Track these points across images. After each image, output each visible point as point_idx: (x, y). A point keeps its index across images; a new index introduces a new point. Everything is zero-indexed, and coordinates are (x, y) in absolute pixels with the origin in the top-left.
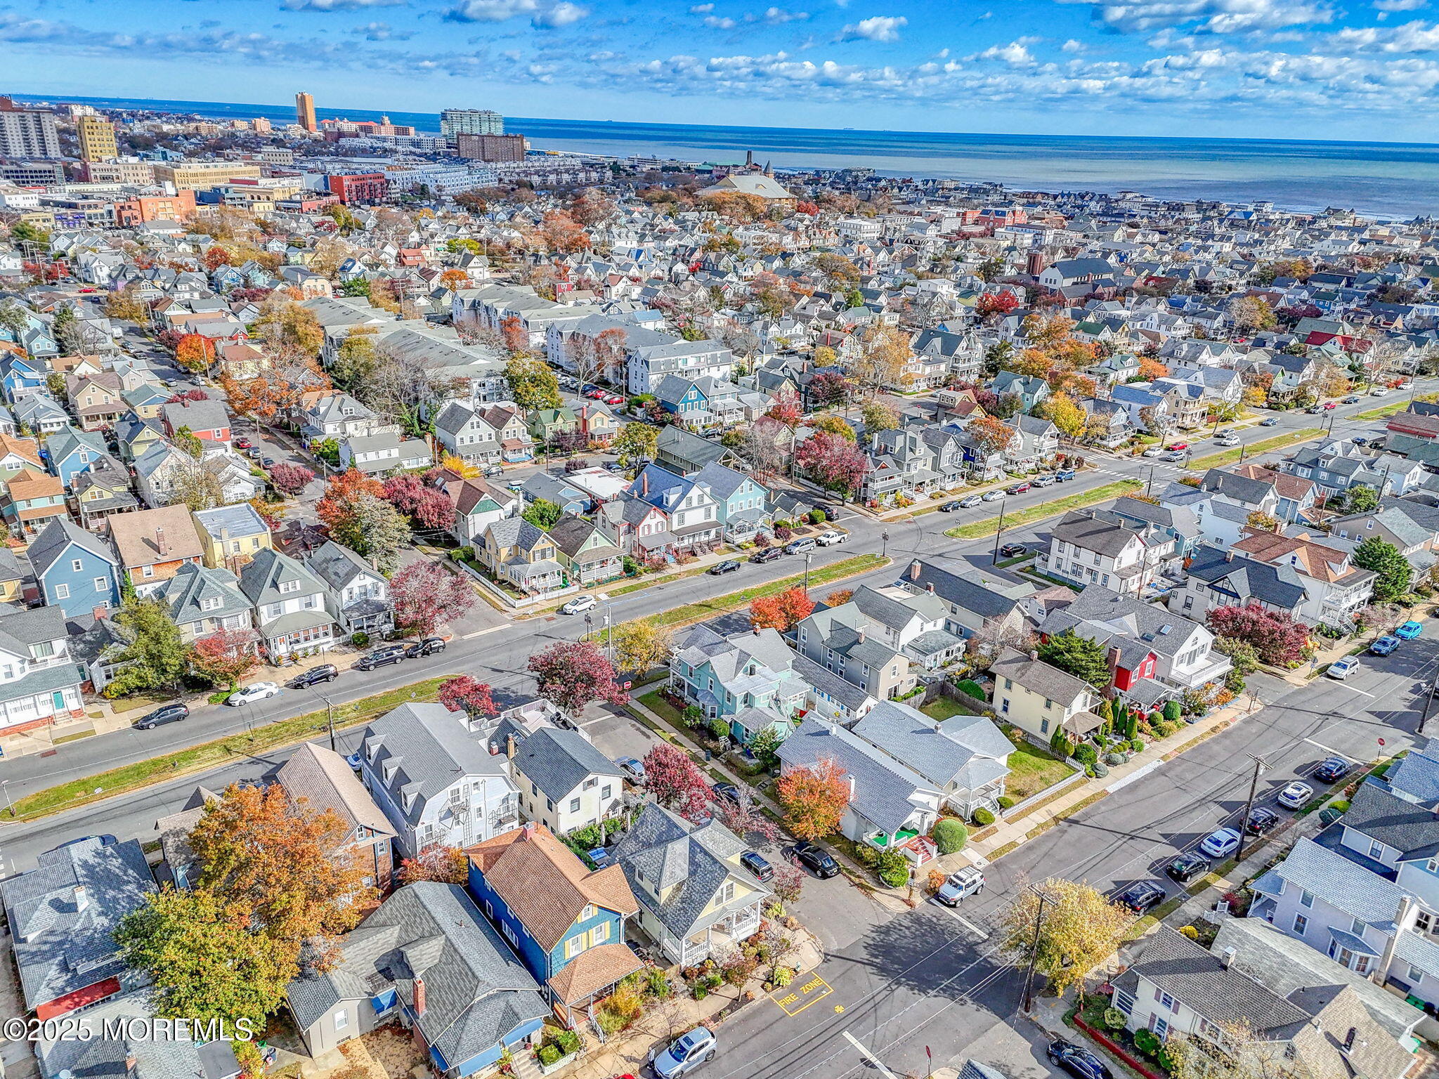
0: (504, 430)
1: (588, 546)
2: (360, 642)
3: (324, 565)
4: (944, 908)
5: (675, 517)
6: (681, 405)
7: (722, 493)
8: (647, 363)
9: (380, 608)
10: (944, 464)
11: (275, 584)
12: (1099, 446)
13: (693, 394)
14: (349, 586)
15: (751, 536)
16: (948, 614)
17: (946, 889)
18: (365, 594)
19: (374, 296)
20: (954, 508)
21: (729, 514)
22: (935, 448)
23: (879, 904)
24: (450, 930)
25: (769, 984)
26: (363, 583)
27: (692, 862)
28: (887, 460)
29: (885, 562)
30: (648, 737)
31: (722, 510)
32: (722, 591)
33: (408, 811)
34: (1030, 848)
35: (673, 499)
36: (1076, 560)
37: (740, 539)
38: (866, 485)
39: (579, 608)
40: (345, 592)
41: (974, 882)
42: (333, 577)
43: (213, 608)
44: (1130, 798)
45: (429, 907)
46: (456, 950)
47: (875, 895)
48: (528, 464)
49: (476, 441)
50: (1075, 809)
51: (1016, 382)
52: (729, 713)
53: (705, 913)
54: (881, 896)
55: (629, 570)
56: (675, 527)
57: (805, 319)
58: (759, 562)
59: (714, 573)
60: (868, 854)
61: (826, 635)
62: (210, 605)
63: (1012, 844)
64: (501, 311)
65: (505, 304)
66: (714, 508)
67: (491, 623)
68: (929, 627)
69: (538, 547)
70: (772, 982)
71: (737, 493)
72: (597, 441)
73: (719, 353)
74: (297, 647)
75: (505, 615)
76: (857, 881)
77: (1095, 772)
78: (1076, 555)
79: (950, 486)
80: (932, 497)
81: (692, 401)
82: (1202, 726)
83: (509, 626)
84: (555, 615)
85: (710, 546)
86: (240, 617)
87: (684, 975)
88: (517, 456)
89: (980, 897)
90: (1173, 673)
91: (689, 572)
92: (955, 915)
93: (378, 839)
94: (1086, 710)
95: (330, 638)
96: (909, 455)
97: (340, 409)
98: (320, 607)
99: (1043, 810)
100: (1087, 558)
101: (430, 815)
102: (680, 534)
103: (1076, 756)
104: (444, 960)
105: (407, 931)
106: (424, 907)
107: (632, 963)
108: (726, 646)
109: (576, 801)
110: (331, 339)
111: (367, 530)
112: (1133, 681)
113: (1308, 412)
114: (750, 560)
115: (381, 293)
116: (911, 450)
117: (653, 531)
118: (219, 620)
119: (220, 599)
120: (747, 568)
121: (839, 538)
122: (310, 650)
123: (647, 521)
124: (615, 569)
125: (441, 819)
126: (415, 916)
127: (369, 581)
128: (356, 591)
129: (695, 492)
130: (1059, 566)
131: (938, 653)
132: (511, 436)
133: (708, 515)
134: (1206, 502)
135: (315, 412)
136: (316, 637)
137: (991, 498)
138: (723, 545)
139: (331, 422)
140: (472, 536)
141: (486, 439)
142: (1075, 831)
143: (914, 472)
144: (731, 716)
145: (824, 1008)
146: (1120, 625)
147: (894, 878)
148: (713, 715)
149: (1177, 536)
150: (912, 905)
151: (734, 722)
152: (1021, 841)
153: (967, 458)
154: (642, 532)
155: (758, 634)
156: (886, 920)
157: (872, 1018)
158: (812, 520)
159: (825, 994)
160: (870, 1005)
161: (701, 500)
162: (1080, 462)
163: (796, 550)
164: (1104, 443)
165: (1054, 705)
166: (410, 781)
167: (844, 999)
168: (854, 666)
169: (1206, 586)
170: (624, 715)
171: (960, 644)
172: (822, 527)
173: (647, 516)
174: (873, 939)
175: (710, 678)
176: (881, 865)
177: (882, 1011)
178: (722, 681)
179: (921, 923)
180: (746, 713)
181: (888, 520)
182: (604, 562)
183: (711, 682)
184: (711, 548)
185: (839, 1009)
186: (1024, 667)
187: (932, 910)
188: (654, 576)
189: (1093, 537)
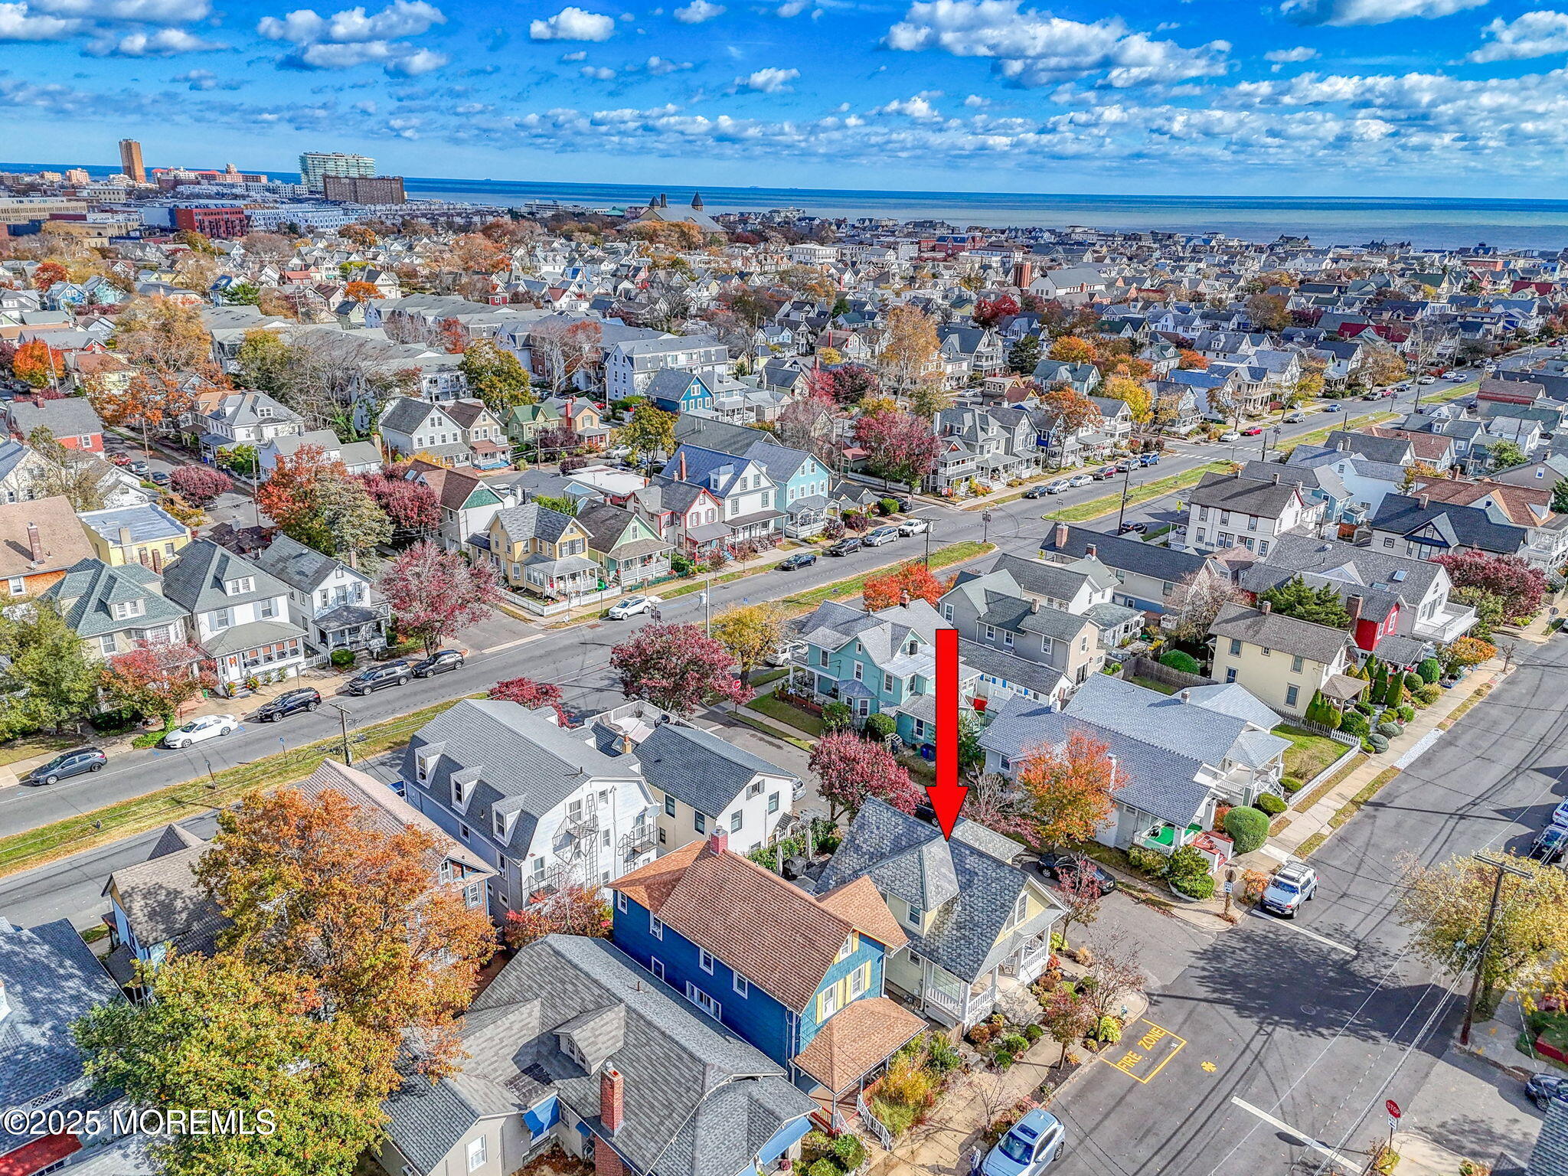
0: (473, 429)
1: (626, 539)
2: (341, 663)
3: (280, 565)
4: (1275, 920)
5: (728, 503)
6: (683, 402)
7: (780, 476)
8: (631, 360)
9: (367, 616)
10: (1018, 448)
11: (218, 583)
12: (1169, 434)
13: (696, 389)
14: (322, 586)
15: (818, 527)
16: (1117, 582)
17: (1272, 894)
18: (344, 598)
19: (265, 306)
20: (1042, 494)
21: (790, 501)
22: (1008, 428)
23: (1186, 923)
24: (630, 998)
25: (1092, 1042)
26: (340, 582)
27: (960, 869)
28: (956, 441)
29: (989, 548)
30: (779, 747)
31: (781, 497)
32: (805, 586)
33: (505, 840)
34: (1342, 840)
35: (723, 480)
36: (1224, 529)
37: (805, 532)
38: (935, 472)
39: (631, 610)
40: (317, 595)
41: (1309, 882)
42: (297, 577)
43: (130, 615)
44: (1426, 773)
45: (581, 966)
46: (649, 1024)
47: (1175, 911)
48: (506, 471)
49: (438, 442)
50: (1371, 788)
51: (1062, 369)
52: (889, 704)
53: (999, 940)
54: (1185, 912)
55: (679, 569)
56: (729, 516)
57: (794, 326)
58: (837, 555)
59: (785, 569)
60: (1148, 859)
61: (983, 610)
62: (124, 612)
63: (1318, 837)
64: (430, 319)
65: (436, 312)
66: (772, 493)
67: (516, 634)
68: (1097, 599)
69: (566, 537)
70: (1095, 1037)
71: (798, 474)
72: (585, 444)
73: (713, 349)
74: (254, 670)
75: (532, 624)
76: (1142, 896)
77: (1373, 748)
78: (1224, 522)
79: (1026, 474)
80: (1010, 485)
81: (696, 398)
82: (1464, 689)
83: (540, 636)
84: (599, 622)
85: (771, 541)
86: (171, 628)
87: (968, 1038)
88: (490, 462)
89: (1314, 902)
90: (1417, 627)
91: (754, 570)
92: (1295, 928)
93: (472, 878)
94: (1340, 672)
95: (300, 658)
96: (981, 435)
97: (253, 410)
98: (282, 616)
99: (1332, 793)
100: (1238, 523)
101: (542, 844)
102: (734, 526)
103: (1345, 728)
104: (631, 1039)
105: (554, 1006)
106: (575, 967)
107: (909, 1026)
108: (869, 621)
109: (737, 816)
110: (221, 345)
111: (332, 522)
112: (1379, 637)
113: (1366, 399)
114: (824, 554)
115: (275, 302)
116: (982, 429)
117: (703, 521)
118: (139, 632)
119: (140, 603)
120: (823, 562)
121: (923, 527)
122: (274, 674)
123: (696, 507)
124: (661, 568)
125: (556, 849)
126: (563, 982)
127: (349, 580)
128: (332, 594)
129: (750, 471)
130: (1200, 539)
131: (1117, 628)
132: (481, 438)
133: (765, 502)
134: (1347, 461)
135: (218, 416)
136: (282, 655)
137: (1078, 483)
138: (785, 540)
139: (242, 425)
140: (464, 538)
141: (450, 441)
142: (1386, 817)
143: (987, 456)
144: (895, 708)
145: (1186, 1067)
146: (1340, 575)
147: (1198, 887)
148: (864, 712)
149: (1326, 498)
150: (1231, 921)
151: (900, 715)
152: (1326, 831)
153: (1039, 442)
154: (689, 522)
155: (904, 605)
156: (1207, 942)
157: (1262, 1075)
158: (884, 511)
159: (1177, 1048)
160: (1248, 1057)
161: (757, 482)
162: (1159, 446)
163: (877, 540)
164: (1174, 429)
165: (1308, 665)
166: (504, 796)
167: (1208, 1052)
168: (1029, 642)
169: (1399, 539)
170: (735, 725)
171: (1139, 617)
172: (895, 519)
173: (692, 502)
174: (1204, 969)
175: (856, 663)
176: (1171, 871)
177: (1271, 1063)
178: (877, 661)
179: (1256, 942)
180: (914, 703)
181: (968, 509)
182: (646, 560)
183: (859, 667)
184: (773, 543)
185: (1209, 1067)
186: (1254, 624)
187: (1261, 925)
188: (712, 575)
189: (1245, 498)
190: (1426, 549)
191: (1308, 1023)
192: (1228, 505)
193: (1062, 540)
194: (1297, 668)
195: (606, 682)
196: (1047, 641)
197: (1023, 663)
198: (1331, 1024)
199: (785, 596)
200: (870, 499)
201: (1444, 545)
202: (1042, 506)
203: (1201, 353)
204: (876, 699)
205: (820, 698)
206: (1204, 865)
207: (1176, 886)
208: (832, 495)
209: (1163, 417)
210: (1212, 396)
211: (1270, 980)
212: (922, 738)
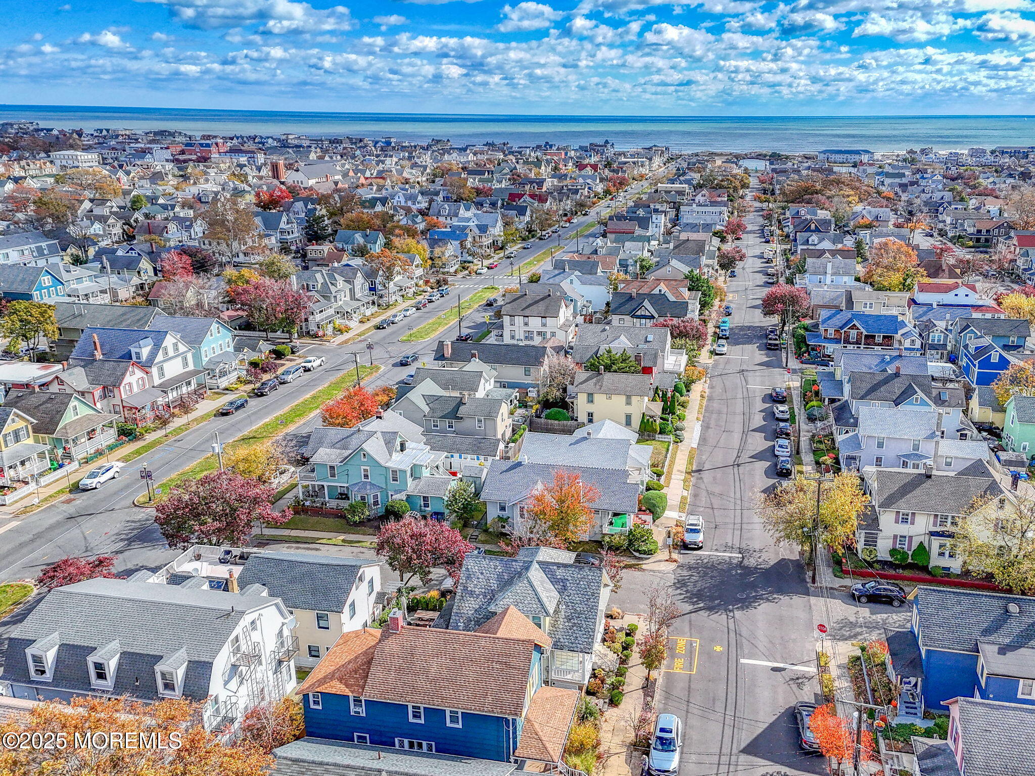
1: (69, 417)
4: (695, 552)
5: (154, 370)
6: (35, 292)
7: (194, 340)
10: (358, 295)
12: (445, 273)
13: (46, 280)
15: (234, 377)
16: (494, 373)
17: (689, 538)
20: (388, 325)
21: (205, 360)
22: (349, 281)
23: (654, 571)
28: (315, 295)
30: (317, 549)
31: (197, 357)
32: (250, 424)
33: (177, 694)
34: (695, 496)
35: (145, 352)
36: (527, 329)
37: (224, 383)
38: (306, 320)
39: (102, 479)
44: (708, 447)
47: (644, 567)
50: (690, 463)
51: (357, 235)
52: (400, 491)
54: (649, 564)
55: (126, 434)
56: (157, 381)
58: (262, 395)
59: (225, 414)
60: (616, 540)
61: (426, 409)
63: (684, 498)
66: (189, 356)
68: (487, 386)
69: (9, 427)
71: (208, 337)
76: (622, 564)
77: (678, 440)
78: (526, 324)
79: (369, 313)
80: (361, 322)
82: (696, 396)
83: (15, 523)
84: (72, 496)
85: (199, 395)
87: (590, 693)
90: (667, 366)
92: (707, 553)
94: (646, 400)
96: (333, 288)
99: (677, 471)
100: (535, 323)
102: (164, 388)
103: (662, 432)
107: (571, 697)
109: (353, 607)
112: (654, 375)
114: (251, 397)
116: (332, 284)
117: (135, 389)
120: (254, 403)
121: (319, 362)
123: (128, 379)
124: (109, 437)
125: (226, 683)
129: (169, 341)
130: (513, 337)
133: (186, 364)
134: (572, 277)
137: (408, 313)
138: (211, 392)
142: (706, 475)
143: (340, 303)
144: (404, 493)
145: (707, 654)
146: (619, 344)
147: (652, 547)
148: (376, 503)
149: (572, 300)
150: (675, 561)
151: (408, 496)
152: (685, 493)
153: (371, 289)
154: (123, 392)
155: (380, 418)
156: (671, 579)
157: (744, 640)
158: (279, 355)
159: (697, 645)
160: (732, 635)
161: (176, 348)
162: (446, 282)
163: (289, 378)
164: (446, 270)
165: (634, 399)
166: (161, 657)
167: (713, 640)
168: (466, 424)
169: (628, 318)
170: (267, 544)
171: (515, 393)
172: (291, 360)
173: (123, 374)
174: (681, 594)
175: (363, 468)
176: (631, 543)
177: (744, 632)
178: (382, 462)
179: (695, 568)
180: (417, 485)
181: (342, 343)
182: (91, 434)
183: (365, 470)
184: (201, 396)
185: (718, 649)
186: (598, 381)
187: (691, 557)
188: (160, 433)
189: (534, 307)
190: (643, 321)
191: (746, 603)
192: (527, 313)
193: (448, 352)
194: (628, 403)
195: (122, 544)
196: (480, 421)
197: (469, 440)
198: (756, 599)
199: (239, 435)
200: (265, 347)
201: (652, 317)
202: (394, 333)
203: (435, 218)
204: (384, 491)
205: (333, 504)
206: (650, 532)
207: (638, 551)
208: (238, 349)
209: (437, 262)
210: (462, 246)
211: (714, 586)
212: (429, 509)
